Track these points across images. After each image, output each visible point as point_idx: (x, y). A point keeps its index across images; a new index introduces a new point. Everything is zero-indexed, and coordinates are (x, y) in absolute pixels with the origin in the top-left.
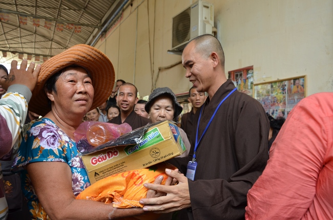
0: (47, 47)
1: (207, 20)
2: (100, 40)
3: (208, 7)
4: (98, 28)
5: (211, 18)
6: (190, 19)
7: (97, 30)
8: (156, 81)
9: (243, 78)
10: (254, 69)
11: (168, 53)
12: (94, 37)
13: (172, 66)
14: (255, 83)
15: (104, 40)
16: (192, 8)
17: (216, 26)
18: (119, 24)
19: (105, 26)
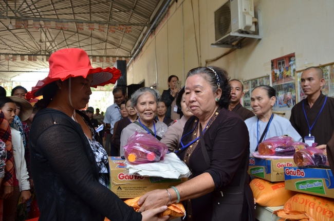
0: (103, 48)
1: (246, 11)
2: (150, 37)
4: (147, 26)
5: (251, 9)
6: (230, 11)
7: (146, 28)
9: (286, 66)
10: (296, 56)
11: (212, 46)
12: (144, 35)
13: (218, 59)
14: (297, 70)
15: (154, 37)
16: (232, 0)
17: (256, 16)
18: (166, 21)
19: (154, 24)
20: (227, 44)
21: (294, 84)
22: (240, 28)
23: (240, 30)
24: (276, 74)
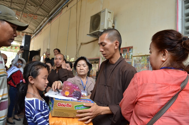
1: (109, 19)
2: (48, 24)
3: (110, 13)
4: (47, 18)
5: (112, 19)
6: (100, 18)
8: (79, 50)
9: (127, 53)
10: (133, 48)
11: (87, 35)
12: (44, 22)
13: (88, 43)
14: (133, 56)
15: (50, 24)
16: (102, 12)
17: (114, 23)
18: (59, 16)
19: (51, 17)
20: (96, 36)
22: (105, 28)
23: (105, 29)
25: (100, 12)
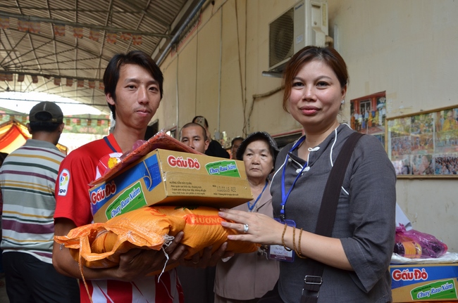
0: (95, 67)
1: (317, 26)
2: (170, 55)
3: (319, 7)
4: (167, 38)
5: (324, 22)
6: (293, 25)
7: (164, 40)
8: (250, 115)
9: (372, 109)
10: (387, 96)
11: (264, 75)
12: (161, 51)
13: (272, 94)
14: (388, 117)
15: (176, 55)
16: (296, 8)
17: (331, 33)
18: (196, 32)
19: (177, 35)
21: (384, 137)
24: (357, 121)
25: (292, 9)
